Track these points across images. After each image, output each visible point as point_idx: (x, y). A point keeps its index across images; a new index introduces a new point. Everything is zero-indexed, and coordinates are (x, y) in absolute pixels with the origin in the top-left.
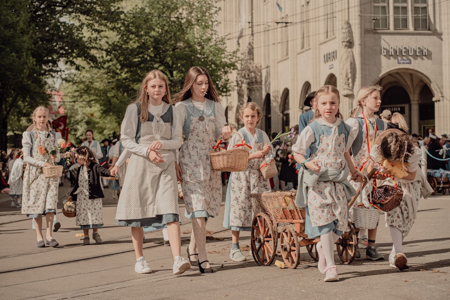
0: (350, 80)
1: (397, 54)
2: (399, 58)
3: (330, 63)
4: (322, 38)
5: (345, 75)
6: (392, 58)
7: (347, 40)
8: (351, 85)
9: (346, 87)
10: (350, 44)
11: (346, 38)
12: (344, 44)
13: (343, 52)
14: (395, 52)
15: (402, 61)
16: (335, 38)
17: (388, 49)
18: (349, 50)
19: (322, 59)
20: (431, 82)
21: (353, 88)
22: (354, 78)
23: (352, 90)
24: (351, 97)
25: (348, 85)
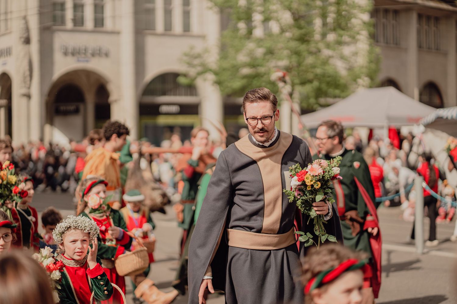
0: (28, 78)
2: (78, 56)
3: (3, 60)
6: (69, 56)
7: (25, 35)
8: (28, 82)
9: (23, 85)
10: (27, 41)
11: (23, 34)
12: (23, 40)
13: (18, 49)
15: (81, 59)
16: (10, 33)
17: (66, 45)
18: (27, 46)
20: (107, 82)
21: (30, 86)
22: (31, 76)
23: (29, 88)
24: (28, 96)
25: (25, 82)
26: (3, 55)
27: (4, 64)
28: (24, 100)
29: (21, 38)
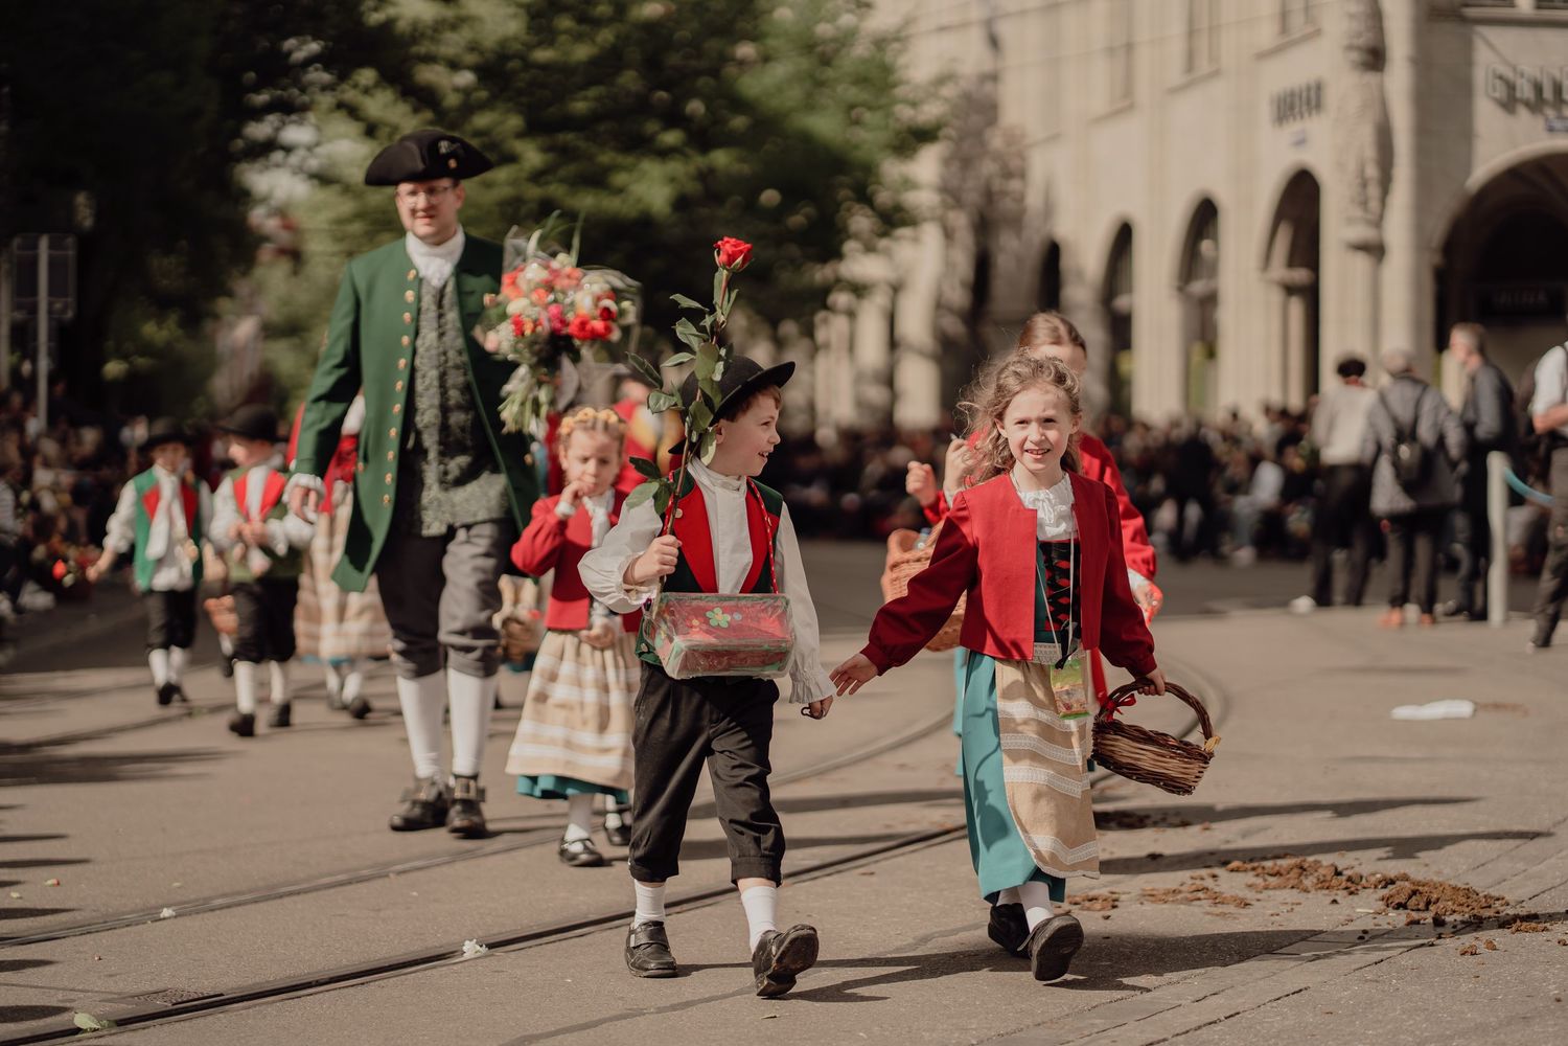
0: (1374, 191)
1: (1544, 99)
2: (1550, 113)
3: (1293, 128)
4: (1266, 35)
5: (1352, 166)
6: (1523, 112)
7: (1363, 40)
8: (1374, 205)
9: (1358, 213)
10: (1375, 58)
11: (1359, 35)
12: (1355, 56)
13: (1345, 85)
14: (1538, 88)
15: (1558, 124)
16: (1318, 33)
17: (1509, 74)
18: (1371, 78)
19: (1265, 112)
21: (1381, 217)
22: (1385, 181)
23: (1378, 222)
24: (1375, 250)
25: (1364, 204)
26: (1297, 110)
27: (1301, 142)
28: (1361, 262)
29: (1350, 48)
